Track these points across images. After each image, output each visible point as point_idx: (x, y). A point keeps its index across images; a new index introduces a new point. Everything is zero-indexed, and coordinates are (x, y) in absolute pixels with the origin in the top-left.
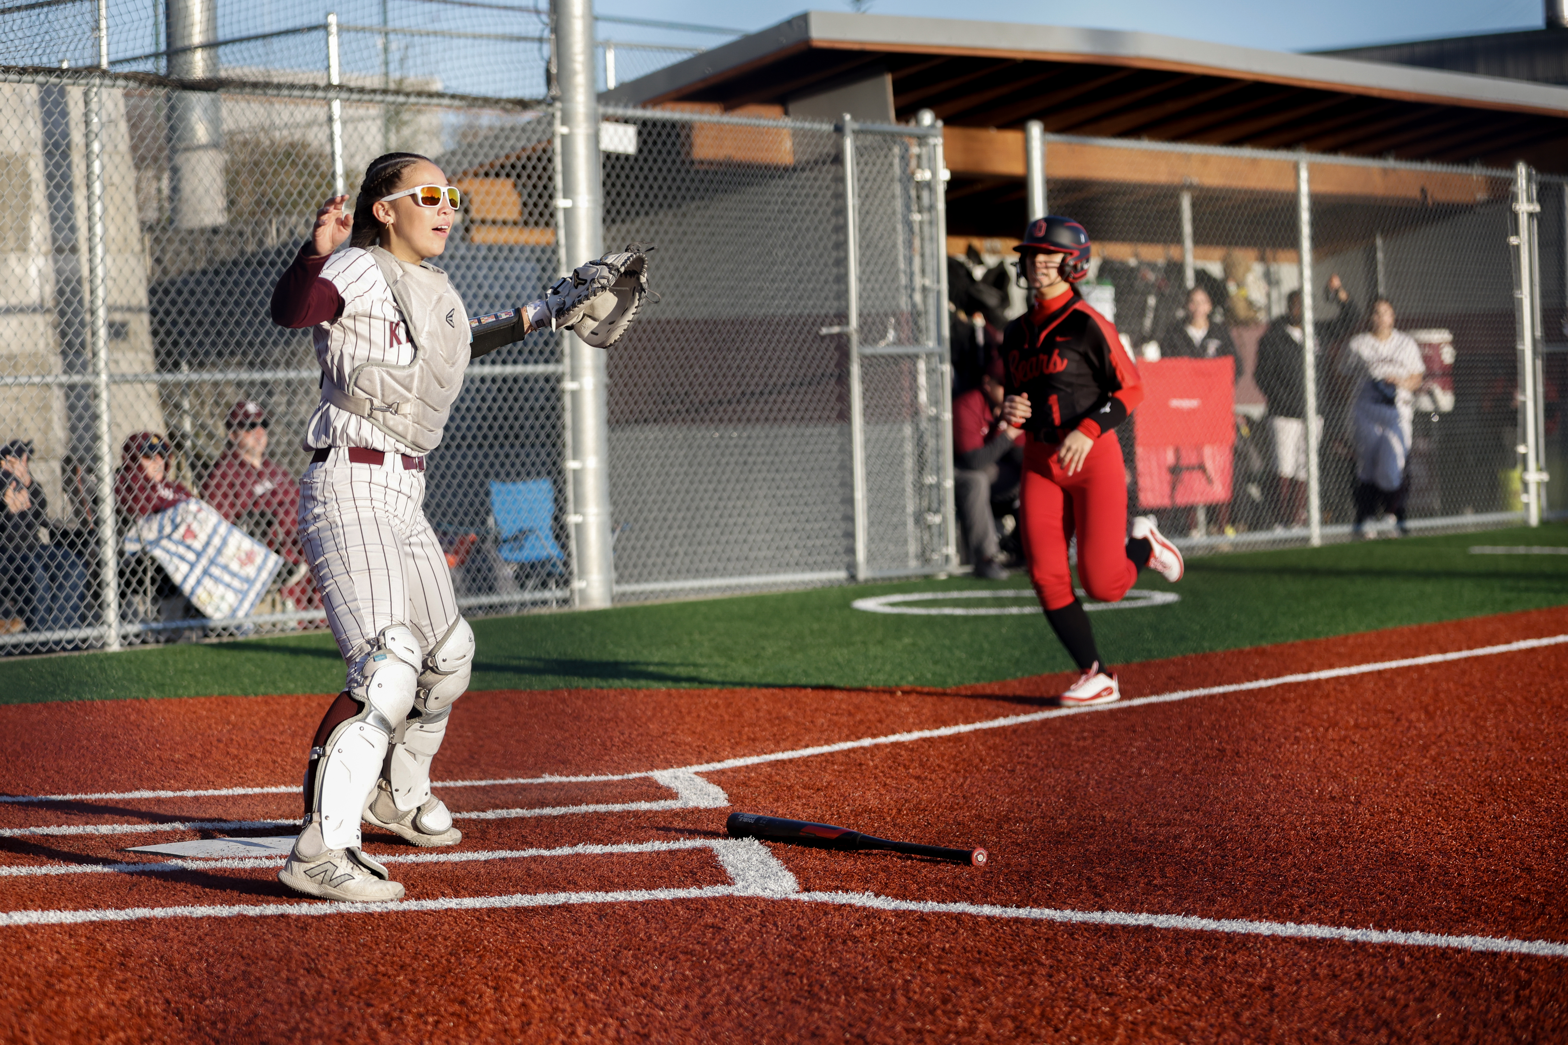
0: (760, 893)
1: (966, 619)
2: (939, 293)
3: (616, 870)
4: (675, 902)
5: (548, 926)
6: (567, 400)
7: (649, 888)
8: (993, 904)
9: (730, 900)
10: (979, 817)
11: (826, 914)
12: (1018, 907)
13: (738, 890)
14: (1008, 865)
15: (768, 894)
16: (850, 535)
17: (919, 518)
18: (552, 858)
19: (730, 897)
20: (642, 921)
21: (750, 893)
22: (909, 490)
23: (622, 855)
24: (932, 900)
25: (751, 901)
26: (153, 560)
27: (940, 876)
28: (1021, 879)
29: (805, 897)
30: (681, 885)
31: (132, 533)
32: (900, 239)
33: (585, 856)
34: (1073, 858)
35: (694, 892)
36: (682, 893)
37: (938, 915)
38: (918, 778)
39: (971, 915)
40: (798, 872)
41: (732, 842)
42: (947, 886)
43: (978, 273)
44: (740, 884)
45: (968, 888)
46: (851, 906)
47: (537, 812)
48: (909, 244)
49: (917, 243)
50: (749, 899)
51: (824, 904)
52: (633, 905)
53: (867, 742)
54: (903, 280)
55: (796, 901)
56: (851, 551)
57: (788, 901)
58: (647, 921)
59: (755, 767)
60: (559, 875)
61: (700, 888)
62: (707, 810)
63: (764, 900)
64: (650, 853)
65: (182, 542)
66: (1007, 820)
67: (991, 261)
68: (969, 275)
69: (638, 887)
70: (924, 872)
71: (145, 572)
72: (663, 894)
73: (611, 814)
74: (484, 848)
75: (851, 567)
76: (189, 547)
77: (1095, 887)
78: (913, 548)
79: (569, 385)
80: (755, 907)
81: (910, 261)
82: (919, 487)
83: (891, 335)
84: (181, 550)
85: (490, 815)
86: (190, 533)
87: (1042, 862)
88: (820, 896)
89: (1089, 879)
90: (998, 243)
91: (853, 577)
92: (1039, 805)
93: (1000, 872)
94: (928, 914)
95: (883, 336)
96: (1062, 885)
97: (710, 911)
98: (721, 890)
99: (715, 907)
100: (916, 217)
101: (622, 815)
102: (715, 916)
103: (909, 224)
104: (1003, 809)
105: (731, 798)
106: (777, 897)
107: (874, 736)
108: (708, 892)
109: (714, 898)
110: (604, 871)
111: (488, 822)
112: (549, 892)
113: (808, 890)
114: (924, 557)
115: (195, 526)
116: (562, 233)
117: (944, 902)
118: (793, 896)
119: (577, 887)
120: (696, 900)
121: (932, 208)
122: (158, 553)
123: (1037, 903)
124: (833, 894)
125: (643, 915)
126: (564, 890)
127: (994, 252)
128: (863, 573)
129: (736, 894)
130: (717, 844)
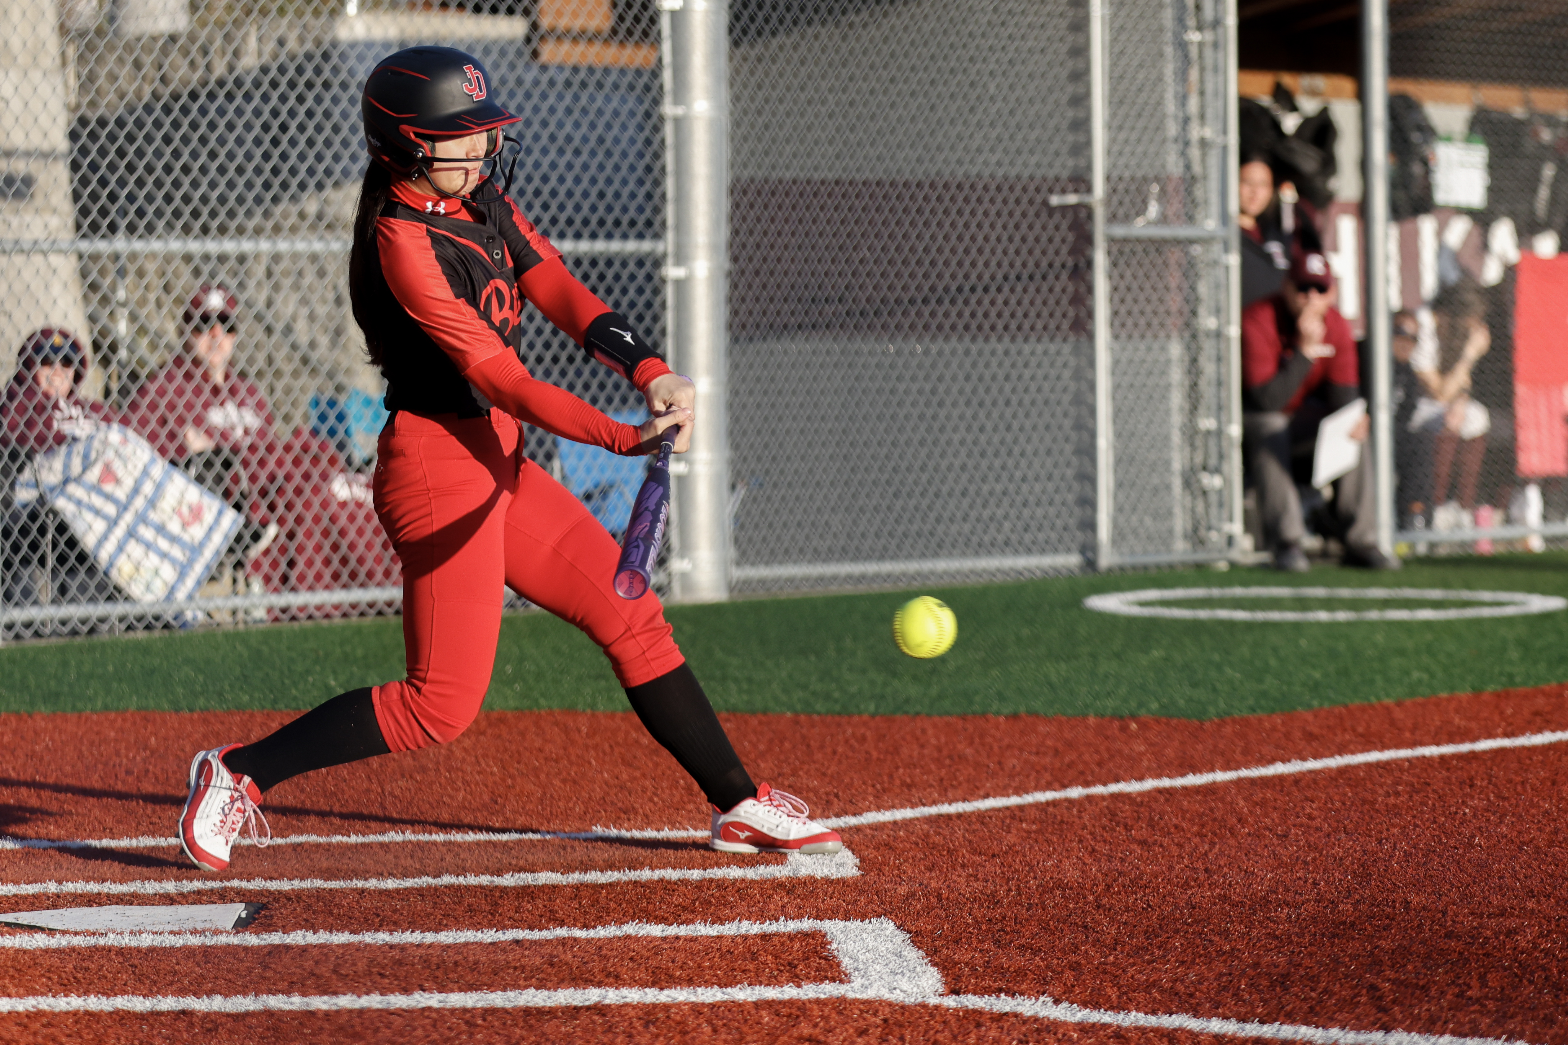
0: (886, 995)
1: (1249, 626)
2: (1225, 149)
3: (680, 957)
4: (759, 1005)
5: (568, 1035)
6: (669, 292)
7: (723, 984)
8: (1226, 1018)
9: (841, 1005)
10: (1224, 898)
11: (978, 1025)
12: (1262, 1022)
13: (853, 990)
14: (1256, 965)
15: (897, 997)
16: (1089, 503)
17: (1189, 481)
18: (589, 941)
19: (842, 1000)
20: (707, 1029)
21: (870, 994)
22: (1176, 438)
23: (693, 939)
24: (1138, 1010)
25: (870, 1006)
26: (55, 513)
27: (1154, 977)
28: (1272, 986)
29: (951, 1002)
30: (772, 982)
31: (27, 474)
32: (1169, 70)
33: (637, 939)
34: (1353, 958)
35: (789, 992)
36: (771, 993)
37: (1142, 1030)
38: (1143, 843)
39: (1191, 1033)
40: (945, 966)
41: (854, 925)
42: (1162, 991)
43: (1290, 123)
44: (857, 982)
45: (1191, 995)
46: (1016, 1015)
47: (575, 877)
48: (1182, 75)
49: (1194, 74)
50: (867, 1002)
51: (978, 1012)
52: (697, 1009)
53: (1075, 792)
54: (1172, 129)
55: (937, 1007)
56: (1090, 526)
57: (924, 1006)
58: (715, 1031)
59: (907, 824)
60: (596, 966)
61: (799, 986)
62: (828, 881)
63: (890, 1004)
64: (733, 938)
65: (96, 489)
66: (1265, 902)
67: (1309, 106)
68: (1276, 126)
69: (708, 984)
70: (1131, 971)
71: (42, 531)
72: (743, 994)
73: (684, 882)
74: (490, 926)
75: (1089, 550)
76: (109, 497)
77: (1380, 998)
78: (1180, 523)
79: (672, 272)
80: (875, 1014)
81: (1183, 100)
82: (1191, 434)
83: (1153, 210)
84: (97, 501)
85: (508, 880)
86: (108, 474)
87: (1307, 962)
88: (972, 1001)
89: (1373, 988)
90: (1320, 81)
91: (1090, 564)
92: (1315, 884)
93: (1243, 973)
94: (1128, 1030)
95: (1142, 210)
96: (1332, 994)
97: (809, 1018)
98: (828, 990)
99: (816, 1012)
100: (1194, 37)
101: (700, 885)
102: (816, 1025)
103: (1182, 46)
104: (1260, 889)
105: (865, 864)
106: (910, 1000)
107: (1087, 784)
108: (809, 992)
109: (818, 1001)
110: (663, 960)
111: (504, 890)
112: (576, 986)
113: (956, 992)
114: (1196, 537)
115: (118, 467)
116: (666, 48)
117: (1154, 1012)
118: (933, 1001)
119: (617, 980)
120: (791, 1003)
121: (1217, 23)
122: (61, 503)
123: (1290, 1018)
124: (993, 999)
125: (709, 1022)
126: (599, 985)
127: (1313, 93)
128: (1106, 558)
129: (851, 995)
130: (832, 927)
